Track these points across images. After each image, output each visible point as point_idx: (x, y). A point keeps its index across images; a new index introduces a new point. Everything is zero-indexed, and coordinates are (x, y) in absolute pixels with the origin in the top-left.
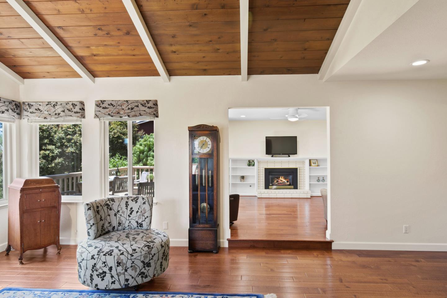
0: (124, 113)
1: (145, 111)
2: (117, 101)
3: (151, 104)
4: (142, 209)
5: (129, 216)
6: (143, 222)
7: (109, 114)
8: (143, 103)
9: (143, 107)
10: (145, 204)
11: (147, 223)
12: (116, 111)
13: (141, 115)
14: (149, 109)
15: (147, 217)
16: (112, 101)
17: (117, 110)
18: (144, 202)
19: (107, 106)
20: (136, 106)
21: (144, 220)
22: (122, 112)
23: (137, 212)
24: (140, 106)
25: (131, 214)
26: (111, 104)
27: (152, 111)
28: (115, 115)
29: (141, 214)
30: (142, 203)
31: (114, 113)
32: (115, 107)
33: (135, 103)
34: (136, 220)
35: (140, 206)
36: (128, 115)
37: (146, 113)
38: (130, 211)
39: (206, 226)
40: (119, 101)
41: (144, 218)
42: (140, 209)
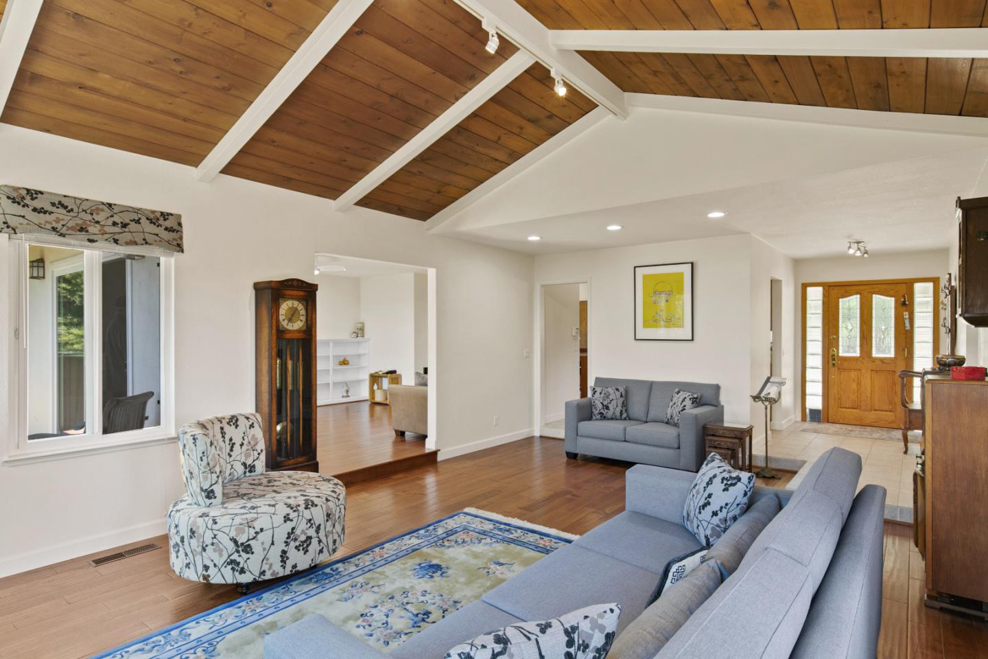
0: (100, 231)
1: (157, 235)
2: (80, 199)
3: (170, 223)
4: (250, 438)
5: (230, 456)
6: (255, 463)
7: (54, 229)
8: (152, 216)
9: (152, 225)
10: (253, 427)
11: (262, 462)
12: (77, 224)
13: (147, 243)
14: (167, 232)
15: (262, 451)
16: (65, 196)
17: (80, 222)
18: (251, 423)
19: (48, 207)
20: (134, 220)
21: (258, 458)
22: (93, 229)
23: (242, 445)
24: (143, 220)
25: (231, 450)
26: (60, 203)
27: (175, 238)
28: (70, 232)
29: (250, 447)
30: (248, 427)
31: (69, 229)
32: (71, 214)
33: (132, 213)
34: (242, 461)
35: (244, 433)
36: (114, 239)
37: (160, 241)
38: (229, 444)
39: (299, 460)
40: (87, 200)
41: (256, 453)
42: (245, 438)
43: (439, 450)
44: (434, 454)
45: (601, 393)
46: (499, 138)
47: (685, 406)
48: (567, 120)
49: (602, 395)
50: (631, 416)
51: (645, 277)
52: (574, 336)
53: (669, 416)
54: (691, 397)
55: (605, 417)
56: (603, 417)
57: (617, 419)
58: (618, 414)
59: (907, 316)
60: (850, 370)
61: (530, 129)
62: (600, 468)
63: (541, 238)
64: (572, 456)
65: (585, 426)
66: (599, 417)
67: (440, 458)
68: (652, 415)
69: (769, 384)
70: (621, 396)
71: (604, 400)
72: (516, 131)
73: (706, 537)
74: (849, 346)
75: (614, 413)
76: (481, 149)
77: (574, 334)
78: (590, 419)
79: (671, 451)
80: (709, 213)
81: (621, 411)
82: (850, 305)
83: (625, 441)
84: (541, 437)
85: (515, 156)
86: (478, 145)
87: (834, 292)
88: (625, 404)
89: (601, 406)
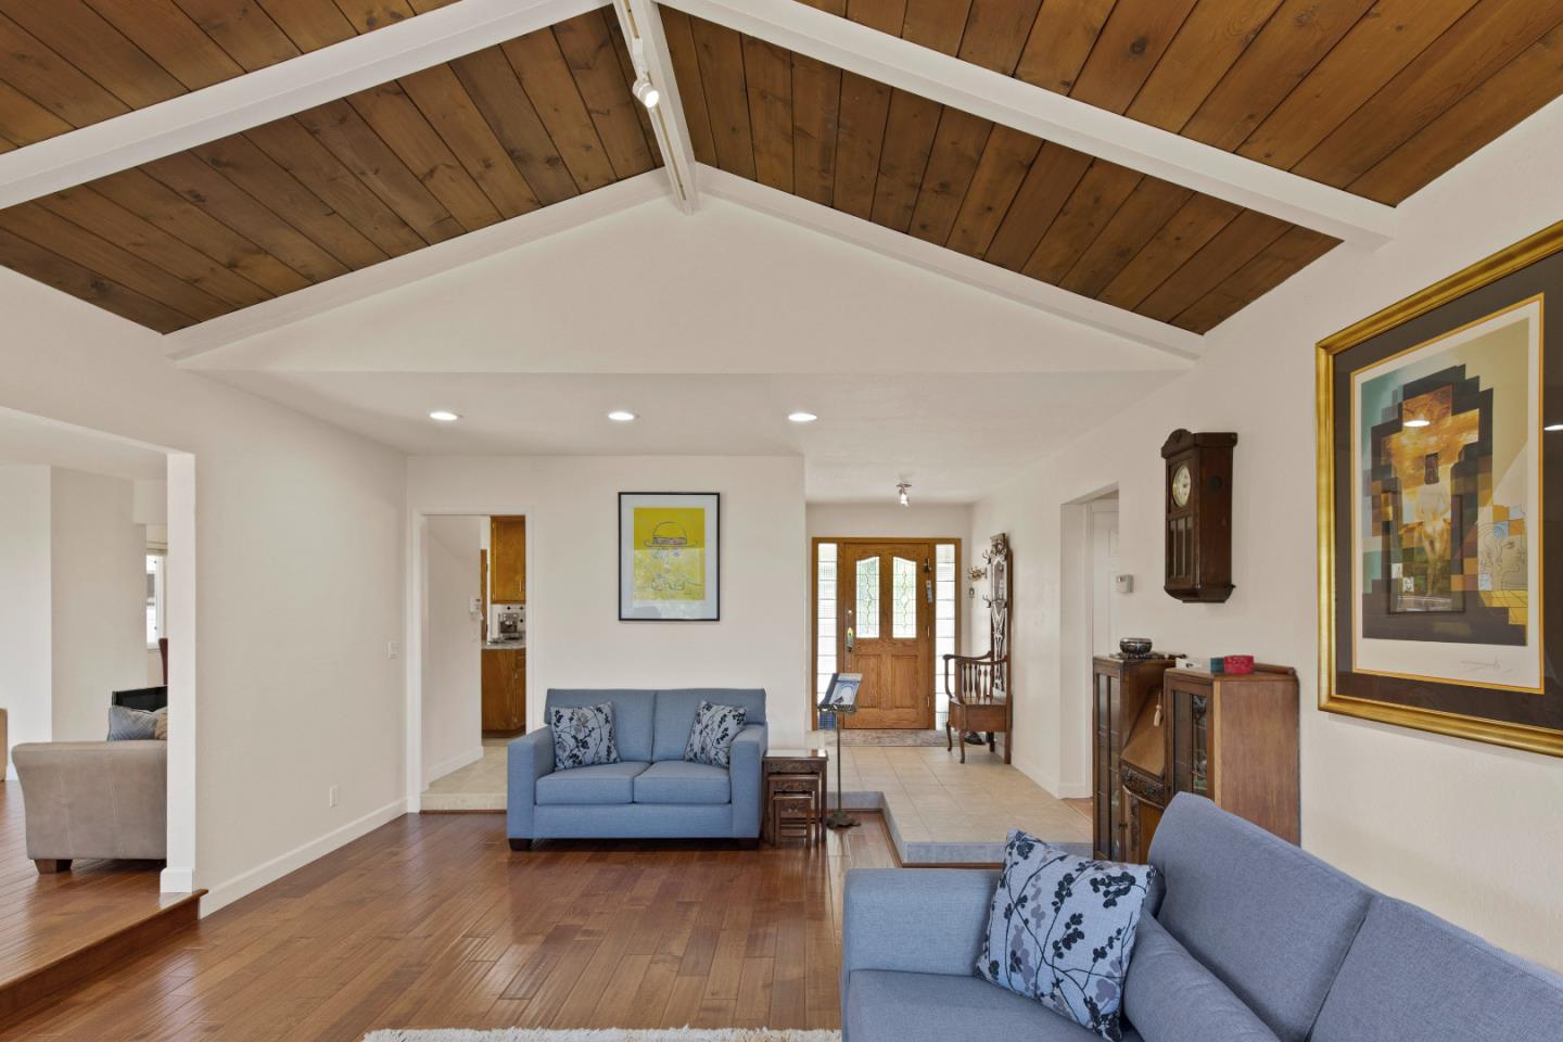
43: (206, 892)
44: (192, 904)
45: (571, 719)
46: (432, 172)
47: (726, 730)
48: (579, 180)
49: (574, 722)
50: (623, 756)
51: (638, 512)
52: (472, 614)
53: (697, 748)
54: (733, 713)
55: (580, 762)
56: (578, 763)
57: (601, 764)
58: (603, 753)
59: (929, 586)
60: (868, 656)
61: (505, 175)
62: (589, 861)
63: (460, 417)
64: (521, 846)
65: (551, 785)
66: (569, 763)
67: (206, 909)
68: (660, 751)
69: (838, 685)
70: (607, 721)
71: (578, 730)
72: (476, 168)
73: (1088, 1002)
74: (867, 626)
75: (597, 753)
76: (379, 185)
77: (472, 610)
78: (553, 769)
79: (718, 810)
80: (791, 413)
81: (609, 747)
82: (867, 571)
83: (634, 802)
84: (423, 813)
85: (449, 227)
86: (376, 172)
87: (850, 551)
88: (612, 735)
89: (572, 742)
